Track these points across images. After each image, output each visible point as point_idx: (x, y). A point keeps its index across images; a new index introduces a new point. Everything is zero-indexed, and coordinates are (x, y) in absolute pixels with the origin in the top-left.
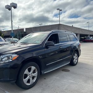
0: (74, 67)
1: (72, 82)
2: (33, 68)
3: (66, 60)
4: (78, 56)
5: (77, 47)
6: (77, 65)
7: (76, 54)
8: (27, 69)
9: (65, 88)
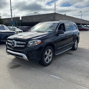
0: (75, 51)
1: (78, 62)
2: (50, 50)
3: (70, 46)
4: (78, 42)
5: (77, 35)
6: (77, 50)
7: (76, 41)
8: (47, 51)
9: (74, 65)
